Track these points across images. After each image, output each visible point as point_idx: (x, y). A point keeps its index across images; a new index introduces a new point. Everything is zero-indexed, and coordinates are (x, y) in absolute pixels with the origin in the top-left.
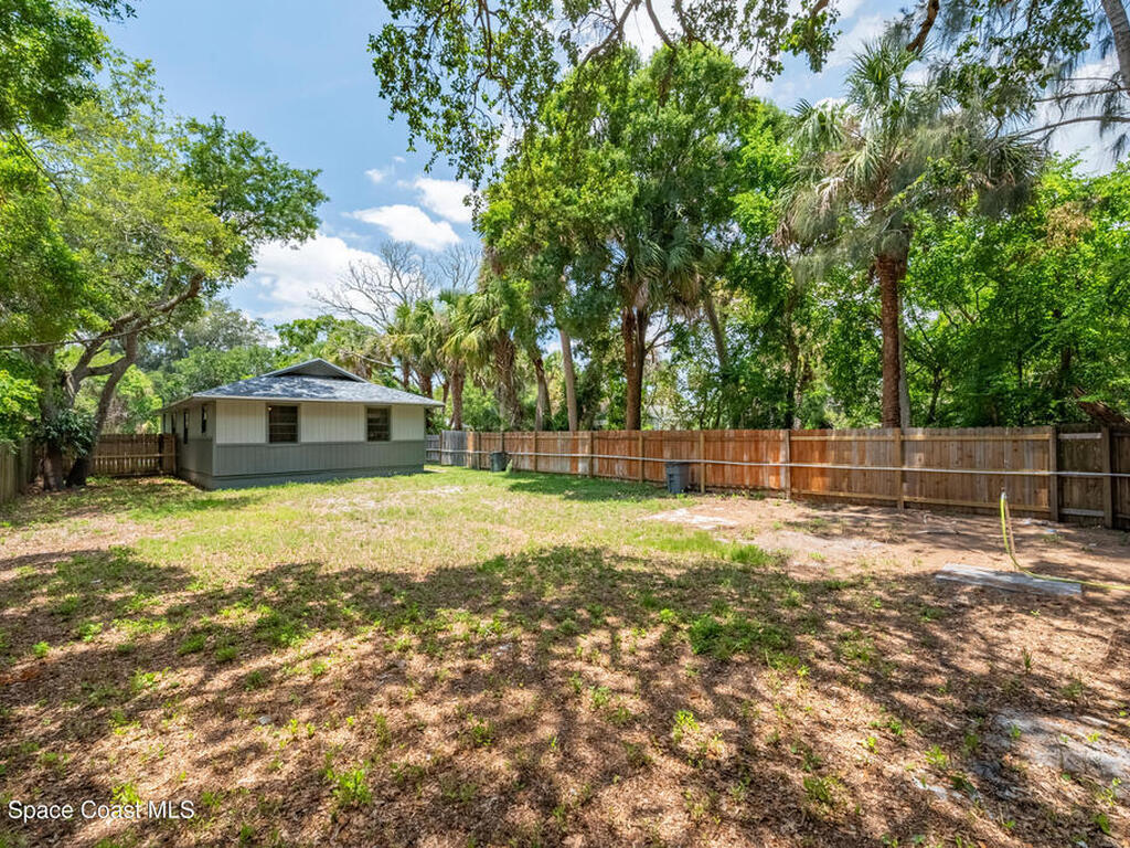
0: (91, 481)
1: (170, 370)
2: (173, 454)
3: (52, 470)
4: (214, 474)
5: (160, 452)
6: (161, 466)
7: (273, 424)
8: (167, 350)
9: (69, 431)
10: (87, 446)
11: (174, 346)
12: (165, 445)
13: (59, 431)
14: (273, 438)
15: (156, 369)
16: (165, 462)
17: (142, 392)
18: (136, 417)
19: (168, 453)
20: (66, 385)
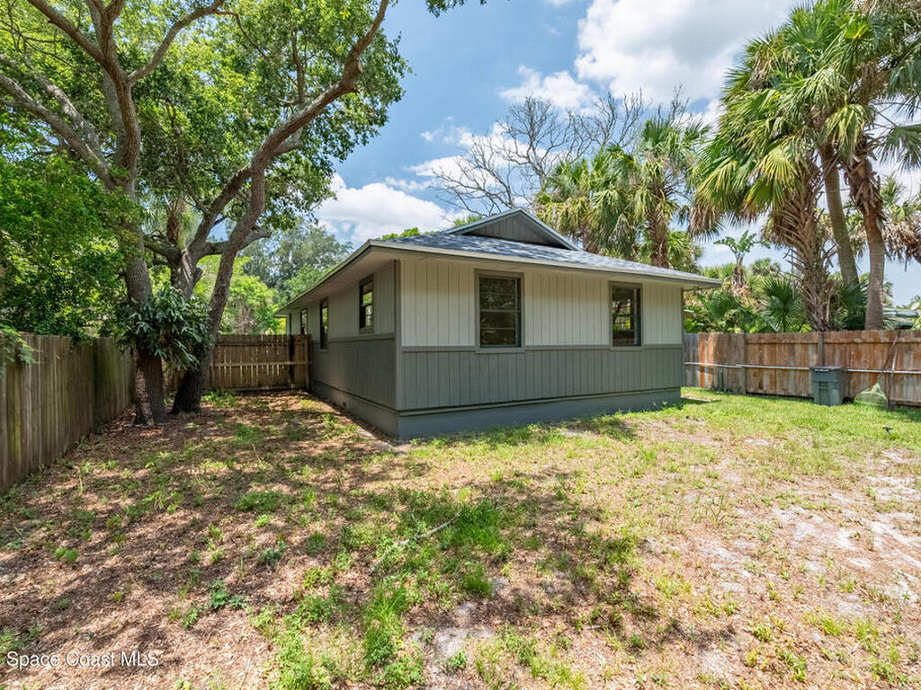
0: (208, 402)
1: (282, 288)
2: (306, 363)
3: (147, 390)
4: (399, 407)
5: (291, 360)
6: (292, 377)
7: (484, 310)
8: (280, 271)
9: (168, 322)
10: (198, 350)
11: (286, 268)
12: (296, 350)
13: (153, 323)
14: (486, 339)
15: (274, 287)
16: (297, 372)
17: (264, 301)
18: (260, 325)
19: (300, 361)
20: (183, 266)
